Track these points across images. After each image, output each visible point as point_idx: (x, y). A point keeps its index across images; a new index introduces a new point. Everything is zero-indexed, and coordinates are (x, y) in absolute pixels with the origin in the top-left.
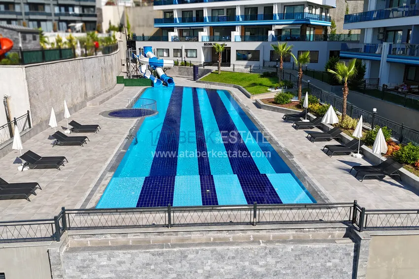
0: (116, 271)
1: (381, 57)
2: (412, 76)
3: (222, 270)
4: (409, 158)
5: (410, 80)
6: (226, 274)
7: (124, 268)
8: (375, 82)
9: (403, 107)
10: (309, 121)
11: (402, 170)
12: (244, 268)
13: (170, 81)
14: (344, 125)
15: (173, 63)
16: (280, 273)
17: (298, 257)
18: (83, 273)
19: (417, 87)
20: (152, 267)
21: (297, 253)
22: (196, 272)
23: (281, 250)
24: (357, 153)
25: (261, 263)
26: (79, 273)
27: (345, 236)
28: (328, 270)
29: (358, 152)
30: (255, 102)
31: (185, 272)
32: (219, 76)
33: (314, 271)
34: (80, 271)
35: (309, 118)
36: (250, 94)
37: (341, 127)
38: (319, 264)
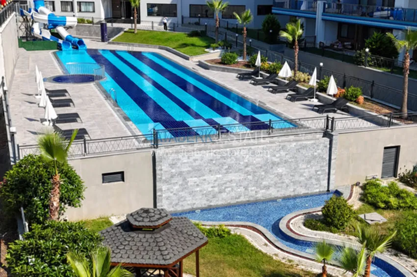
0: (193, 166)
1: (316, 14)
2: (344, 33)
3: (254, 162)
4: (352, 96)
5: (344, 37)
6: (257, 164)
7: (197, 163)
8: (312, 40)
9: (341, 62)
10: (261, 78)
11: (348, 104)
12: (267, 159)
13: (81, 43)
14: (297, 79)
15: (76, 20)
16: (288, 162)
17: (298, 150)
18: (173, 169)
19: (350, 43)
20: (214, 162)
21: (297, 148)
22: (239, 164)
23: (288, 146)
24: (313, 98)
25: (277, 155)
26: (170, 169)
27: (323, 137)
28: (314, 157)
29: (315, 97)
30: (198, 63)
31: (233, 164)
32: (137, 36)
33: (307, 158)
34: (171, 167)
35: (262, 75)
36: (188, 56)
37: (294, 80)
38: (310, 154)
